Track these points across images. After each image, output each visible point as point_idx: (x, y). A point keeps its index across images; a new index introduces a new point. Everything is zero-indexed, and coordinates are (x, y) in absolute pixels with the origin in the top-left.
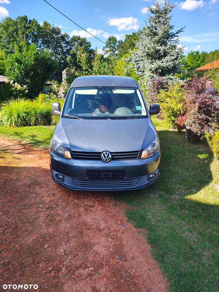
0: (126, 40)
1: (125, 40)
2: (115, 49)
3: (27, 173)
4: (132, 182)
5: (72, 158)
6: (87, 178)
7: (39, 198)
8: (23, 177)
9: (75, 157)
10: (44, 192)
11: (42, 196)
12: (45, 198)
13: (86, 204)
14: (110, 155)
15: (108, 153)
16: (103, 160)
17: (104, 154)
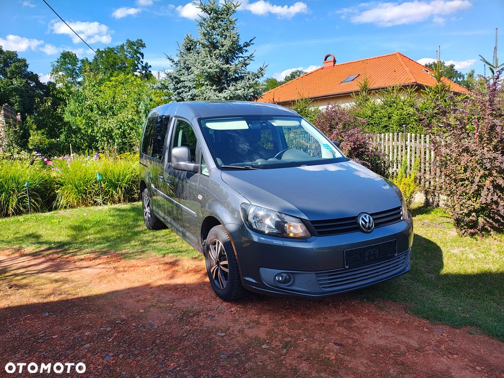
0: (96, 59)
1: (93, 58)
2: (76, 73)
3: (138, 301)
4: (398, 262)
5: (312, 234)
6: (347, 267)
7: (238, 334)
8: (142, 311)
9: (318, 232)
10: (231, 324)
11: (239, 331)
12: (251, 333)
13: (336, 321)
14: (371, 219)
15: (367, 216)
16: (364, 229)
17: (363, 219)
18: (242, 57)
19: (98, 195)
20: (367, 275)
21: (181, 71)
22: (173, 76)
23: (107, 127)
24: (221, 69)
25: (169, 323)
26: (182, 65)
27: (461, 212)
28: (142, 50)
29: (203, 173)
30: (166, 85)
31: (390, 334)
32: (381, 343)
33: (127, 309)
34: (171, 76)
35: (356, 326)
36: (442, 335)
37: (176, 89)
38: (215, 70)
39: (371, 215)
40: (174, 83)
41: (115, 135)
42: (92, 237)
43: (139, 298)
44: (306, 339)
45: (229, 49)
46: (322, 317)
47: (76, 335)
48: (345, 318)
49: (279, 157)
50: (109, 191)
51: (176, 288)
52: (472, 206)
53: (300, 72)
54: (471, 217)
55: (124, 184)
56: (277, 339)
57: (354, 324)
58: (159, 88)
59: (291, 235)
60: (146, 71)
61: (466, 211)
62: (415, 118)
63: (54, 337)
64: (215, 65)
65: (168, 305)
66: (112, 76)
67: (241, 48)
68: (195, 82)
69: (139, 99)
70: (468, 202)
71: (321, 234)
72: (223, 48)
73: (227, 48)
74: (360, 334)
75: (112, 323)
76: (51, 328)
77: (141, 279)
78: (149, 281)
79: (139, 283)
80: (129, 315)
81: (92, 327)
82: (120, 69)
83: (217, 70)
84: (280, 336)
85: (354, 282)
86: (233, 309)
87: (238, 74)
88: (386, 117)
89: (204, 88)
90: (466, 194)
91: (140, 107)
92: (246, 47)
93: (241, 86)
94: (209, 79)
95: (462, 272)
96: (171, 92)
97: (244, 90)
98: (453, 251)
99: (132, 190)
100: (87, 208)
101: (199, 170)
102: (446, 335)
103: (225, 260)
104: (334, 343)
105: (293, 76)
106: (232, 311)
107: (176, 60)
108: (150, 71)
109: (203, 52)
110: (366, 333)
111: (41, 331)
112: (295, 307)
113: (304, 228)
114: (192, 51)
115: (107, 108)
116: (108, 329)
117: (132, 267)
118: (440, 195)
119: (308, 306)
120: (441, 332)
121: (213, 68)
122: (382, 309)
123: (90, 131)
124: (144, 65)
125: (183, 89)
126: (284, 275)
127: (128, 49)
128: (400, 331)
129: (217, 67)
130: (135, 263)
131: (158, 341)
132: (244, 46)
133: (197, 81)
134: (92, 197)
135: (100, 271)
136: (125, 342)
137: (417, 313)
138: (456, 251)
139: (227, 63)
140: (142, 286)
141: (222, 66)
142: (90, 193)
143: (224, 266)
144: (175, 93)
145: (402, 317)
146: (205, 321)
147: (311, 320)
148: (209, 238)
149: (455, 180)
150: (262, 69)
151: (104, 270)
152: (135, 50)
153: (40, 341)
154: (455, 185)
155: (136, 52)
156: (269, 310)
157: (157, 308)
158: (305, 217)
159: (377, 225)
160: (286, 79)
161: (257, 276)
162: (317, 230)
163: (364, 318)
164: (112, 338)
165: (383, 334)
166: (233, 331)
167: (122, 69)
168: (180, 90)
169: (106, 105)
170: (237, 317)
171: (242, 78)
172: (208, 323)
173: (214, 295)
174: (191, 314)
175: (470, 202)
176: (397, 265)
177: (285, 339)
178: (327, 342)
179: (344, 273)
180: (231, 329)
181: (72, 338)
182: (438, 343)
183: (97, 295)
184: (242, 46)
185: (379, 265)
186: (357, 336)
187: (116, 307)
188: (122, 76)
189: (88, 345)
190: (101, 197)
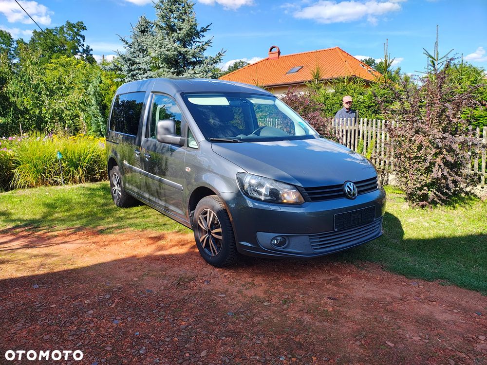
2: (11, 53)
3: (129, 271)
4: (375, 226)
5: (306, 200)
6: (336, 230)
7: (238, 295)
8: (135, 279)
9: (311, 198)
10: (227, 287)
11: (238, 292)
12: (250, 293)
13: (324, 280)
14: (355, 186)
15: (352, 184)
16: (349, 195)
17: (348, 187)
18: (199, 42)
19: (59, 175)
20: (350, 238)
21: (134, 53)
22: (126, 58)
23: (57, 107)
24: (179, 52)
25: (166, 288)
26: (136, 47)
27: (415, 186)
28: (83, 33)
29: (189, 146)
30: (119, 66)
31: (374, 288)
32: (369, 296)
33: (120, 278)
34: (125, 58)
35: (343, 283)
36: (419, 287)
37: (130, 71)
38: (173, 53)
39: (355, 183)
40: (128, 64)
41: (66, 116)
42: (60, 215)
43: (129, 268)
44: (302, 296)
45: (187, 33)
46: (311, 278)
47: (75, 303)
48: (332, 277)
49: (258, 133)
50: (70, 171)
51: (164, 258)
52: (425, 181)
53: (243, 63)
54: (422, 191)
55: (85, 164)
56: (275, 297)
57: (341, 282)
58: (111, 69)
59: (285, 201)
60: (88, 55)
61: (419, 185)
62: (365, 105)
63: (52, 306)
64: (173, 48)
65: (161, 273)
66: (51, 58)
67: (198, 33)
68: (152, 64)
69: (87, 81)
70: (421, 178)
71: (314, 199)
72: (182, 32)
73: (185, 32)
74: (348, 289)
75: (108, 291)
76: (45, 299)
77: (125, 252)
78: (135, 253)
79: (124, 255)
80: (124, 283)
81: (89, 296)
82: (60, 51)
83: (176, 53)
84: (277, 295)
85: (340, 244)
86: (226, 274)
87: (196, 58)
88: (338, 103)
89: (161, 70)
90: (420, 170)
91: (89, 89)
92: (203, 32)
93: (200, 70)
94: (166, 62)
95: (421, 237)
96: (125, 73)
97: (203, 74)
98: (410, 221)
99: (93, 170)
100: (47, 188)
101: (186, 143)
102: (422, 287)
103: (219, 227)
104: (328, 298)
105: (236, 67)
106: (226, 276)
107: (130, 41)
108: (91, 55)
109: (159, 34)
110: (353, 288)
111: (36, 302)
112: (283, 270)
113: (299, 194)
114: (146, 34)
115: (56, 88)
116: (108, 296)
117: (112, 241)
118: (389, 174)
119: (295, 268)
120: (416, 285)
121: (171, 51)
122: (362, 269)
123: (37, 111)
124: (85, 48)
125: (137, 71)
126: (279, 238)
127: (68, 31)
128: (382, 285)
129: (176, 49)
130: (114, 237)
131: (162, 305)
132: (201, 31)
133: (153, 63)
134: (51, 177)
135: (79, 245)
136: (129, 307)
137: (393, 270)
138: (411, 220)
139: (185, 46)
140: (129, 258)
141: (179, 49)
142: (50, 172)
143: (217, 233)
144: (129, 75)
145: (381, 275)
146: (203, 285)
147: (301, 280)
148: (199, 208)
149: (409, 158)
150: (220, 54)
151: (84, 245)
152: (76, 32)
153: (38, 310)
154: (409, 163)
155: (77, 34)
156: (260, 273)
157: (151, 276)
158: (299, 184)
159: (359, 192)
160: (229, 69)
161: (254, 240)
162: (311, 196)
163: (348, 276)
164: (114, 304)
165: (368, 289)
166: (232, 292)
167: (62, 51)
168: (135, 72)
169: (54, 86)
170: (232, 281)
171: (200, 62)
172: (205, 287)
173: (204, 262)
174: (187, 280)
175: (422, 177)
176: (374, 229)
177: (283, 297)
178: (321, 297)
179: (332, 235)
180: (229, 290)
181: (72, 306)
182: (417, 294)
183: (83, 267)
184: (199, 31)
185: (360, 228)
186: (347, 292)
187: (107, 277)
188: (63, 59)
189: (92, 312)
190: (61, 177)
